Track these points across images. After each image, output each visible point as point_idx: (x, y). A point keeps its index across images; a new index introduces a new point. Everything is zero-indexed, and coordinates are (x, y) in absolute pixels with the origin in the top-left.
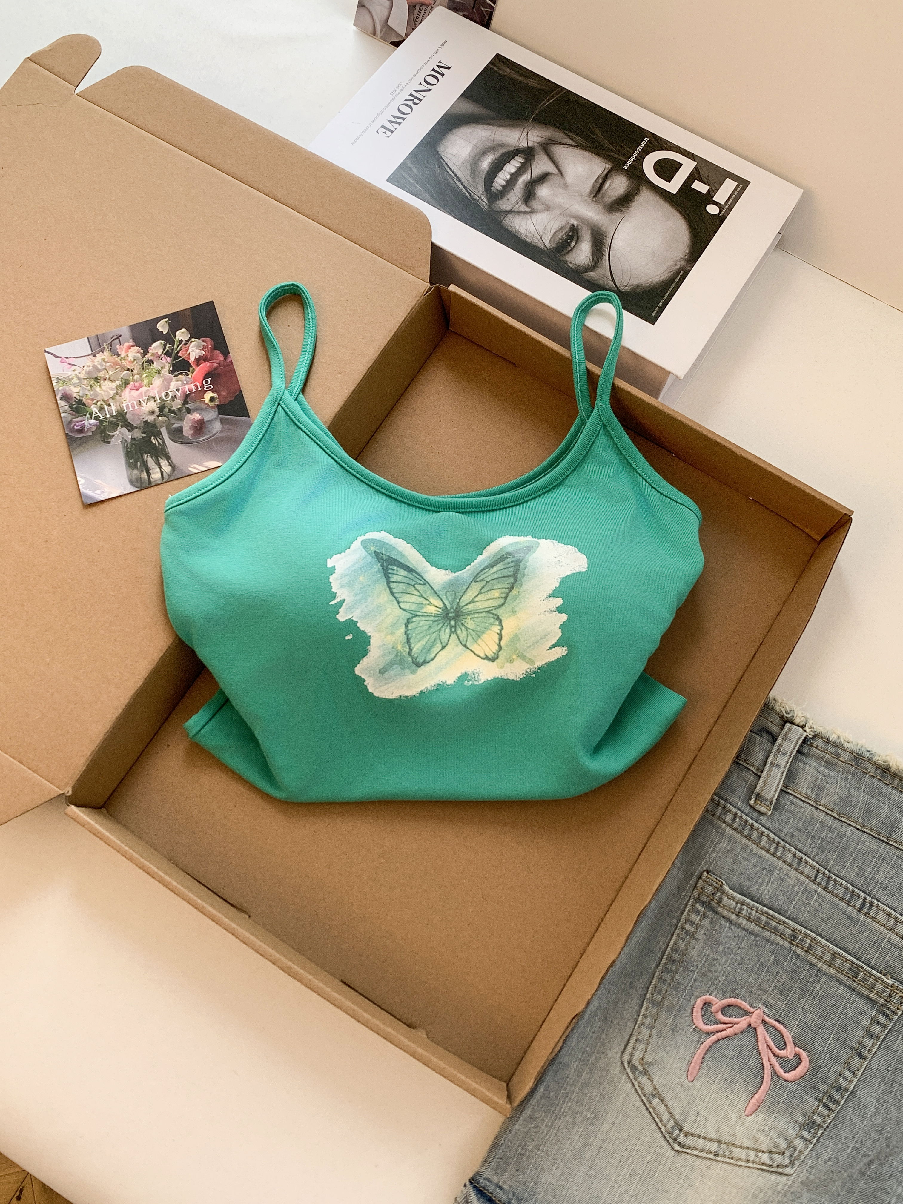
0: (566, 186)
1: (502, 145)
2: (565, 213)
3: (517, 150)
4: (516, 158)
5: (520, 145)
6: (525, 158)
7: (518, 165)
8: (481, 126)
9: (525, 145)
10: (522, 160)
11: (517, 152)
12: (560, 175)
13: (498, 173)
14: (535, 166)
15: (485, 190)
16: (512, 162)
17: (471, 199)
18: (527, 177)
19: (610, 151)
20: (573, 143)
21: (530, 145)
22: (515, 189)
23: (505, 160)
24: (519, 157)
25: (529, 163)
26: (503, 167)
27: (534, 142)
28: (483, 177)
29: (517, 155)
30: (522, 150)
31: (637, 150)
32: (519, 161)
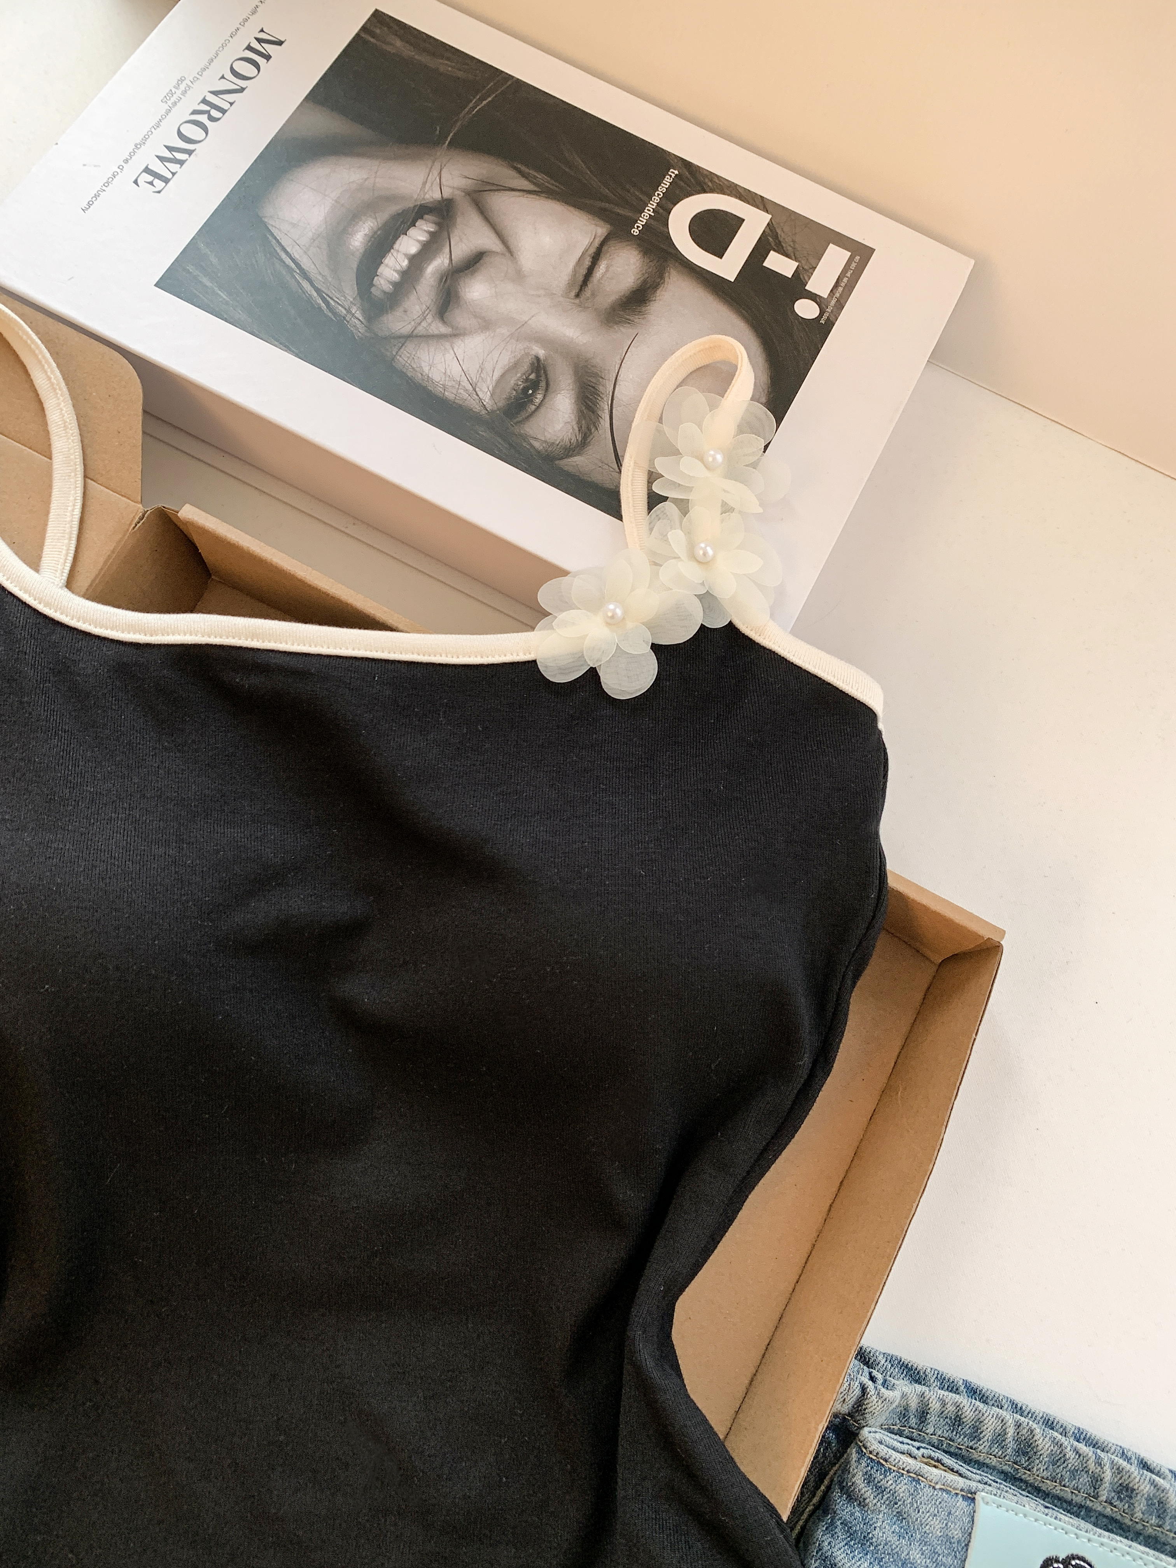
0: (519, 276)
1: (390, 199)
2: (522, 333)
3: (421, 205)
4: (419, 223)
5: (427, 196)
6: (438, 224)
7: (423, 237)
8: (347, 161)
9: (437, 195)
10: (431, 228)
11: (421, 211)
12: (508, 254)
13: (384, 256)
14: (458, 238)
15: (359, 294)
16: (412, 232)
17: (330, 314)
18: (443, 262)
19: (604, 198)
20: (532, 187)
21: (446, 196)
22: (418, 288)
23: (397, 229)
24: (425, 220)
25: (446, 233)
26: (394, 243)
27: (454, 188)
28: (355, 266)
29: (422, 218)
30: (430, 205)
31: (656, 194)
32: (426, 229)
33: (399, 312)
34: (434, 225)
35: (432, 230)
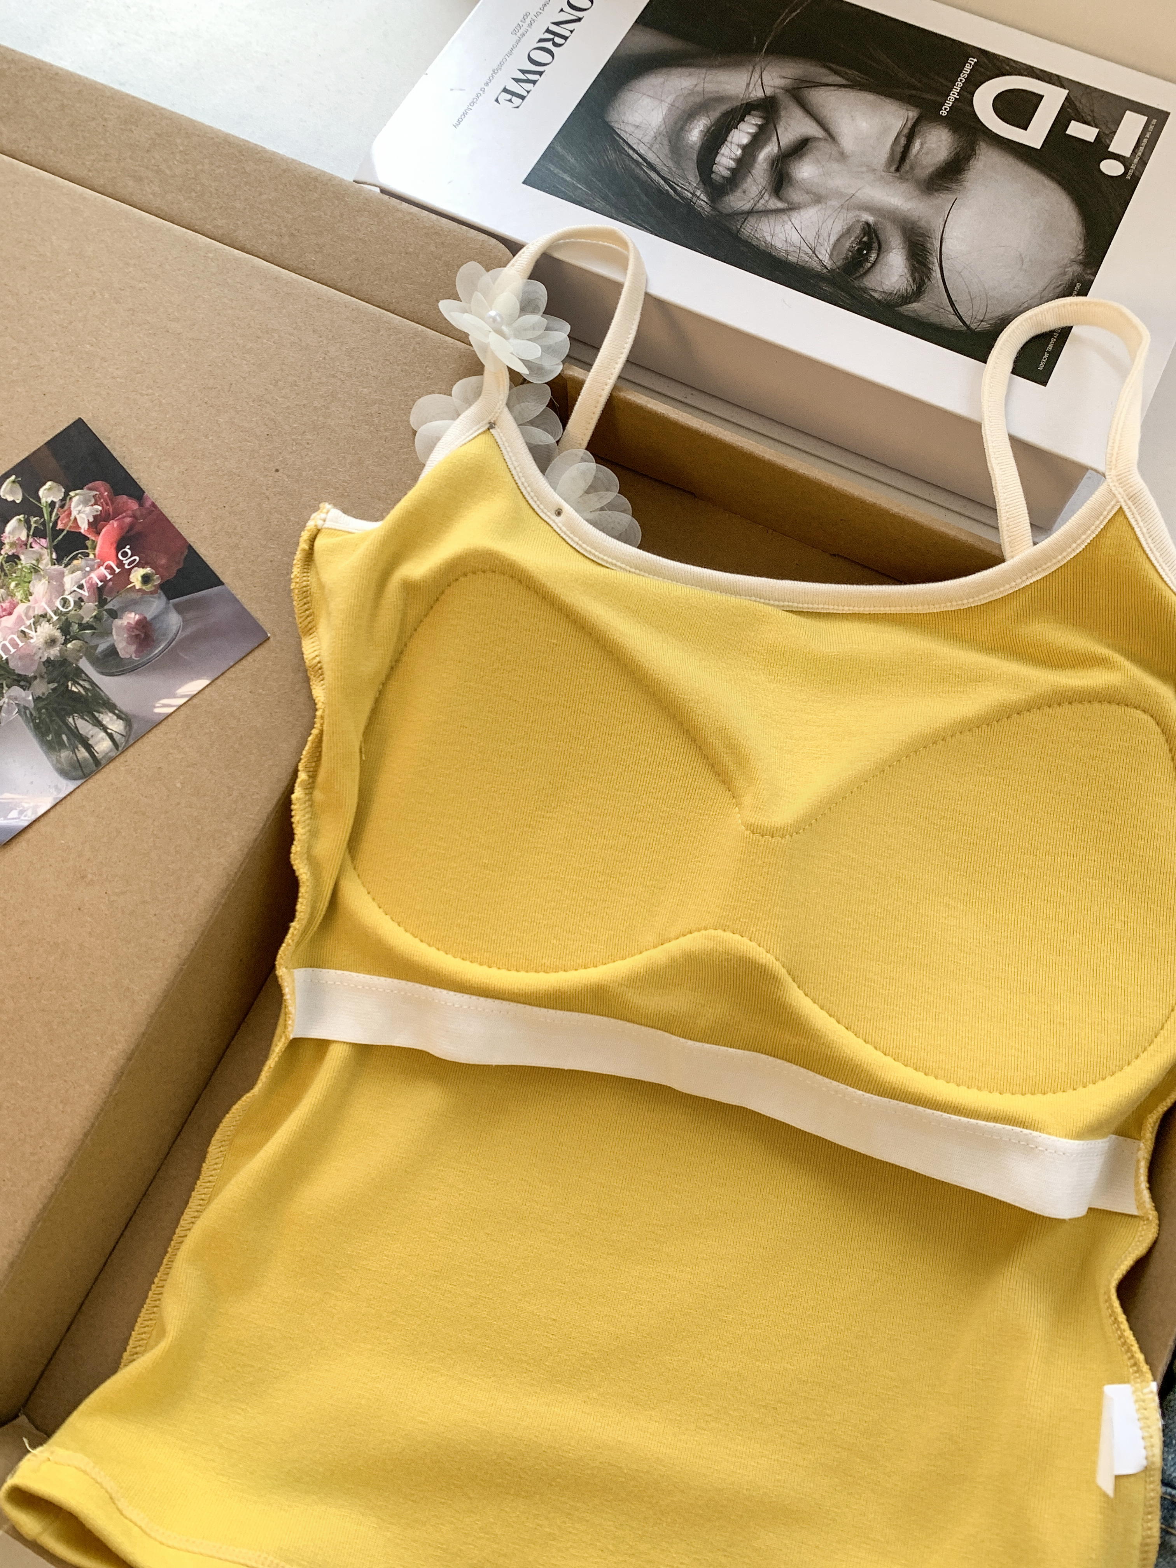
0: (843, 157)
1: (719, 100)
2: (850, 204)
4: (748, 118)
5: (752, 95)
6: (763, 118)
8: (677, 72)
10: (759, 121)
11: (748, 107)
12: (830, 139)
13: (719, 147)
14: (783, 129)
15: (701, 180)
16: (742, 126)
17: (678, 198)
18: (772, 149)
19: (912, 87)
20: (844, 82)
21: (768, 94)
22: (754, 172)
23: (729, 125)
24: (753, 115)
25: (772, 125)
26: (727, 136)
27: (774, 87)
28: (695, 157)
29: (749, 114)
30: (755, 103)
31: (959, 80)
32: (754, 122)
33: (738, 193)
34: (761, 120)
35: (760, 123)
